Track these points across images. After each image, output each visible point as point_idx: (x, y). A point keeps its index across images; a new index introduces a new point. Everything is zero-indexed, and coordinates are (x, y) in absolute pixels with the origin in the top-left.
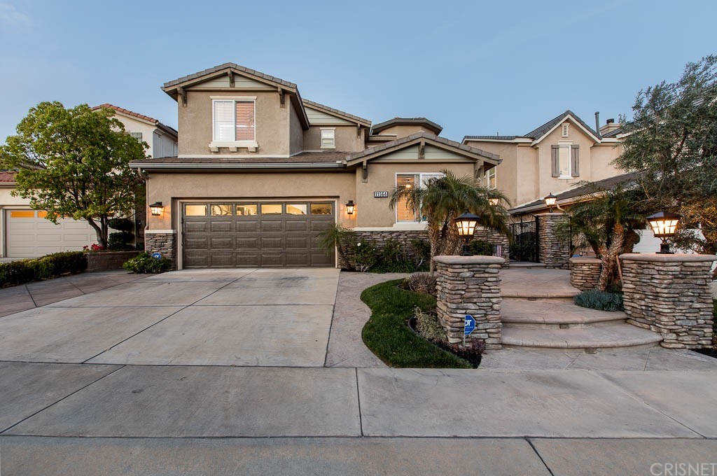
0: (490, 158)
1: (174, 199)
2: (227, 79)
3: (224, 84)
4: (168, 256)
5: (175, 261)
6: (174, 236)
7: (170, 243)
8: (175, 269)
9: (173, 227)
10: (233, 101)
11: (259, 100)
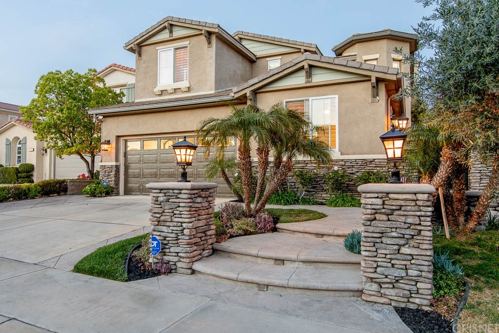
0: (386, 73)
1: (118, 137)
2: (167, 31)
3: (165, 35)
4: (112, 184)
5: (118, 189)
6: (117, 167)
7: (113, 173)
8: (118, 194)
9: (117, 160)
10: (173, 48)
11: (191, 44)
